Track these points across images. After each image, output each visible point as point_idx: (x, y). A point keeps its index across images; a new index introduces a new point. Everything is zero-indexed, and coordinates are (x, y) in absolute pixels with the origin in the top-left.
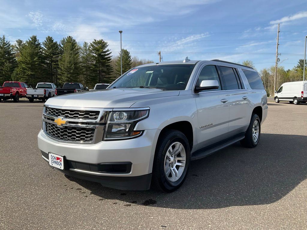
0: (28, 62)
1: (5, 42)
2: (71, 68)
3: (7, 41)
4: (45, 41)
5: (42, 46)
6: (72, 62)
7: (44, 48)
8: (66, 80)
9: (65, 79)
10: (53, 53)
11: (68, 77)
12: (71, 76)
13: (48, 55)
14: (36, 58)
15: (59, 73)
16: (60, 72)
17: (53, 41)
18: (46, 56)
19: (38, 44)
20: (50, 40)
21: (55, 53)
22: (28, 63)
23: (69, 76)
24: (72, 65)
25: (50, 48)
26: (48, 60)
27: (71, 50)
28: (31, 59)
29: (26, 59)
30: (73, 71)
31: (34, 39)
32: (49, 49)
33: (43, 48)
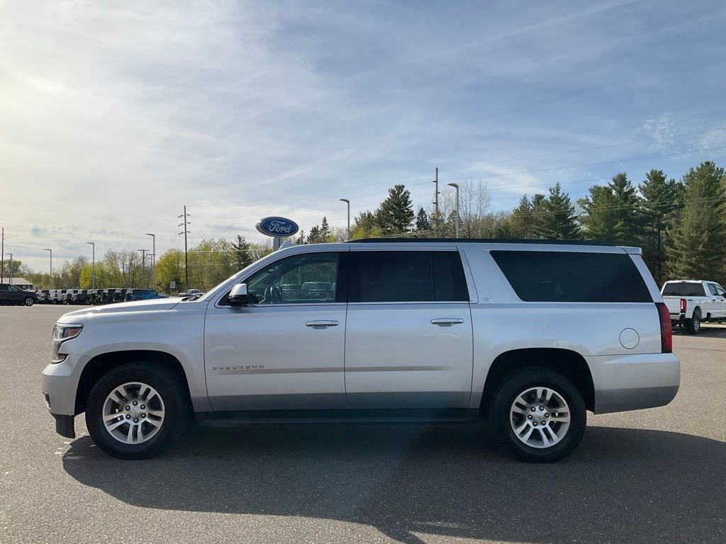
0: (600, 233)
1: (560, 195)
2: (700, 240)
3: (563, 194)
4: (645, 182)
5: (639, 194)
6: (702, 226)
7: (643, 198)
8: (683, 271)
9: (683, 268)
10: (661, 209)
11: (690, 264)
12: (699, 261)
13: (650, 213)
14: (620, 223)
15: (667, 254)
16: (672, 253)
17: (663, 179)
18: (644, 215)
19: (629, 191)
20: (657, 177)
21: (669, 207)
22: (600, 236)
23: (693, 262)
24: (702, 233)
25: (655, 197)
26: (650, 226)
27: (704, 197)
28: (608, 227)
29: (596, 228)
30: (704, 246)
31: (621, 181)
32: (652, 197)
33: (640, 198)
